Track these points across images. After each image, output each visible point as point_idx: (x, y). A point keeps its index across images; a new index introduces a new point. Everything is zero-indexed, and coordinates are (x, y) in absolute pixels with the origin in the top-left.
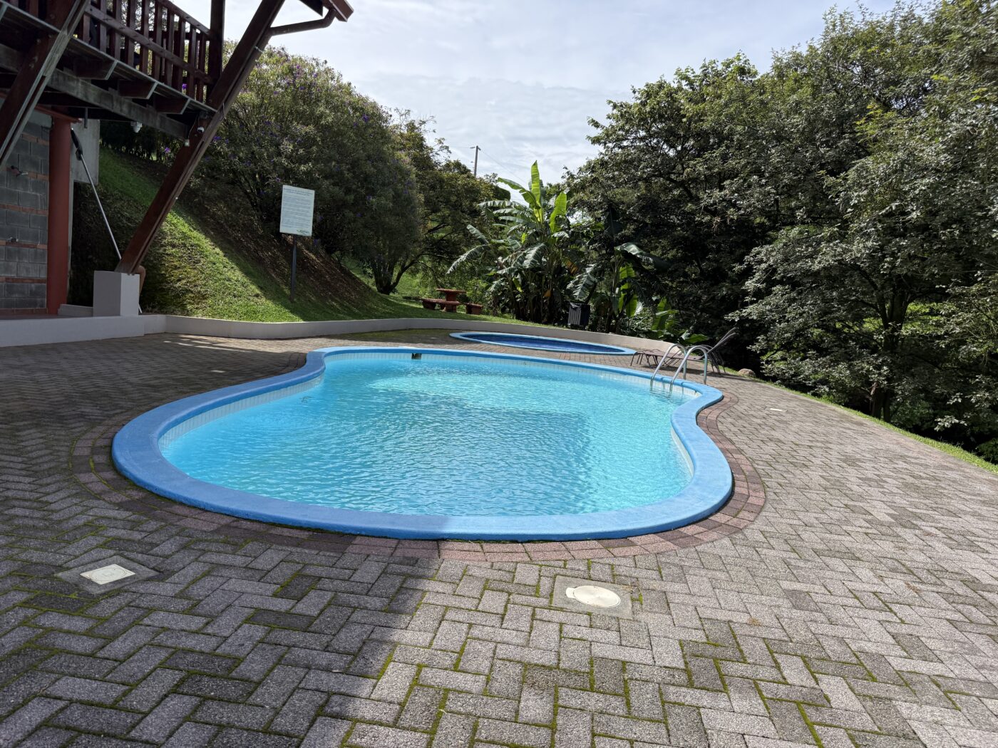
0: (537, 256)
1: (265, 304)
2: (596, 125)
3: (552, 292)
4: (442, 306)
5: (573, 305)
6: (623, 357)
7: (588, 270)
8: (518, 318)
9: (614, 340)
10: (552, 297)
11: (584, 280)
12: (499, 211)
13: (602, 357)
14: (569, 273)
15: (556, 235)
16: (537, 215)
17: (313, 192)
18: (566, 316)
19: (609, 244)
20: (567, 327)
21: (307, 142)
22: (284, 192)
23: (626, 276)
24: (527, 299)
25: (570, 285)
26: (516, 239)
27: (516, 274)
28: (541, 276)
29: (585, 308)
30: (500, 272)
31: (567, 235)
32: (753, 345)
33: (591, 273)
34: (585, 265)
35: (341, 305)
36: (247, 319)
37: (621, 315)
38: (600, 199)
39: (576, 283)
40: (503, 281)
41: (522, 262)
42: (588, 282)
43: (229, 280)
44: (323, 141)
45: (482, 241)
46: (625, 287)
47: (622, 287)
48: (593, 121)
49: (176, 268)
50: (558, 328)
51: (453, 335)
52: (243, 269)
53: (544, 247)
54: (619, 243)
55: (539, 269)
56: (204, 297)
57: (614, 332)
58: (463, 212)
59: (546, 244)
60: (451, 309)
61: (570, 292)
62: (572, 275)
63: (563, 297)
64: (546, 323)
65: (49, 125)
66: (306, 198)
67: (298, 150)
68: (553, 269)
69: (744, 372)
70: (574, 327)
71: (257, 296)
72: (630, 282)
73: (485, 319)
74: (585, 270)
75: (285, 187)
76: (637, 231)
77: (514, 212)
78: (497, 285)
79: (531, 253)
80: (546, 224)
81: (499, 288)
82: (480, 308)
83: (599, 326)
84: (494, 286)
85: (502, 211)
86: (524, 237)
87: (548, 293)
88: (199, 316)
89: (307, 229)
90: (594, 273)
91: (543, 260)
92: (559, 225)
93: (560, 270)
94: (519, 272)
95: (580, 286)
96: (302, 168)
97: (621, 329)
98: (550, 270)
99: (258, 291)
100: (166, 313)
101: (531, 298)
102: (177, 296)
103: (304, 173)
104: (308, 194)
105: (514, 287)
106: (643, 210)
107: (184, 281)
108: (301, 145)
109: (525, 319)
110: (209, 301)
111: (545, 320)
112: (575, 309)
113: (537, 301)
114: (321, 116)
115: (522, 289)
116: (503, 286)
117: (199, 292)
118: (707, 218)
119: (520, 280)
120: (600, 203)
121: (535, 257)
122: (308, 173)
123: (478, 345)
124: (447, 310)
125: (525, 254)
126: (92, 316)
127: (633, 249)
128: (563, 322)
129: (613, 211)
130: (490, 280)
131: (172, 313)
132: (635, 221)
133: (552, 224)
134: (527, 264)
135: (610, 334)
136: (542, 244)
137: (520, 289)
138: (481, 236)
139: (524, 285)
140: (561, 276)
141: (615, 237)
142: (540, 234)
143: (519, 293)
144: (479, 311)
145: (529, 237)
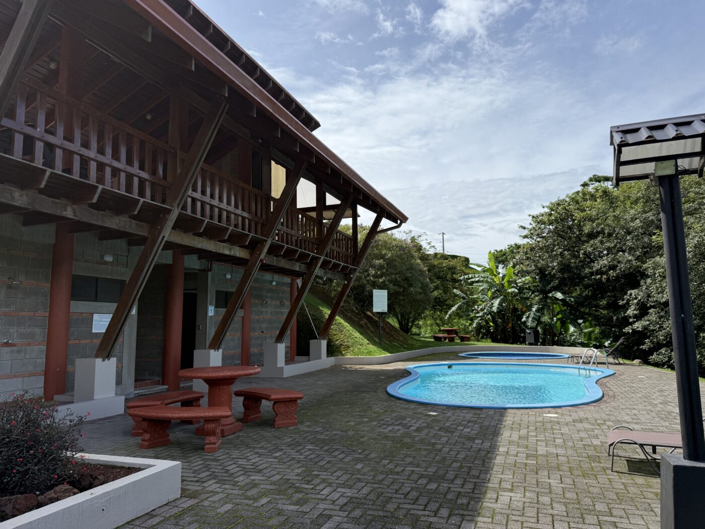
0: (500, 304)
1: (372, 347)
2: (524, 228)
3: (512, 323)
4: (445, 338)
5: (528, 331)
6: (564, 359)
7: (534, 309)
8: (493, 341)
9: (557, 350)
10: (513, 327)
11: (532, 315)
12: (471, 280)
13: (551, 360)
14: (522, 311)
15: (510, 290)
16: (495, 280)
17: (386, 291)
18: (524, 338)
19: (544, 292)
20: (526, 344)
21: (381, 267)
22: (374, 293)
23: (559, 310)
24: (497, 330)
25: (524, 319)
26: (485, 294)
27: (488, 315)
28: (504, 315)
29: (536, 333)
30: (478, 315)
31: (516, 291)
32: (643, 345)
33: (536, 311)
34: (531, 306)
35: (399, 344)
36: (368, 355)
37: (561, 334)
38: (533, 268)
39: (528, 317)
40: (480, 320)
41: (491, 308)
42: (535, 316)
43: (356, 338)
44: (387, 266)
45: (464, 298)
46: (560, 316)
47: (558, 317)
48: (521, 226)
49: (335, 335)
50: (520, 346)
51: (460, 355)
52: (359, 332)
53: (503, 298)
54: (550, 291)
55: (502, 311)
56: (349, 347)
57: (557, 345)
58: (447, 280)
59: (504, 296)
60: (452, 340)
61: (525, 323)
62: (523, 313)
63: (520, 327)
64: (512, 343)
65: (290, 282)
66: (384, 294)
67: (377, 272)
68: (511, 310)
69: (636, 361)
70: (530, 344)
71: (368, 344)
72: (562, 314)
73: (474, 344)
74: (531, 310)
75: (374, 290)
76: (560, 283)
77: (481, 280)
78: (477, 323)
79: (496, 303)
80: (503, 285)
81: (479, 324)
82: (468, 338)
83: (547, 342)
84: (475, 323)
85: (473, 280)
86: (490, 294)
87: (510, 325)
88: (348, 356)
89: (385, 309)
90: (538, 311)
91: (504, 305)
92: (511, 284)
93: (515, 310)
94: (490, 313)
95: (530, 319)
96: (381, 280)
97: (562, 343)
98: (509, 310)
99: (368, 342)
100: (334, 356)
101: (500, 329)
102: (338, 348)
103: (382, 282)
104: (384, 292)
105: (487, 322)
106: (561, 271)
107: (339, 341)
108: (378, 269)
109: (498, 342)
110: (351, 349)
111: (511, 341)
112: (530, 333)
113: (504, 330)
114: (385, 254)
115: (493, 323)
116: (481, 323)
117: (346, 345)
118: (599, 276)
119: (491, 318)
120: (534, 270)
121: (499, 305)
122: (383, 282)
123: (478, 359)
124: (449, 341)
125: (492, 304)
126: (309, 361)
127: (559, 295)
128: (523, 342)
129: (542, 272)
130: (472, 320)
131: (337, 356)
132: (558, 278)
133: (506, 284)
134: (495, 309)
135: (555, 346)
136: (502, 297)
137: (491, 324)
138: (463, 295)
139: (494, 321)
140: (517, 315)
141: (547, 288)
142: (500, 290)
143: (491, 326)
144: (468, 339)
145: (493, 293)
